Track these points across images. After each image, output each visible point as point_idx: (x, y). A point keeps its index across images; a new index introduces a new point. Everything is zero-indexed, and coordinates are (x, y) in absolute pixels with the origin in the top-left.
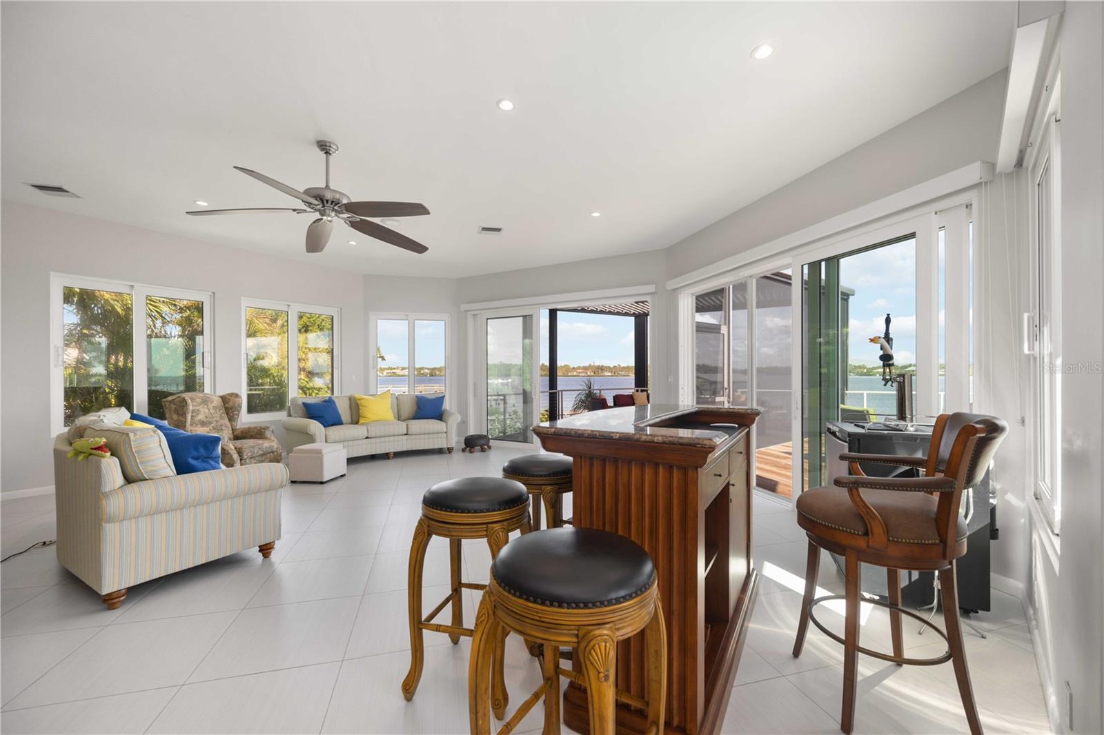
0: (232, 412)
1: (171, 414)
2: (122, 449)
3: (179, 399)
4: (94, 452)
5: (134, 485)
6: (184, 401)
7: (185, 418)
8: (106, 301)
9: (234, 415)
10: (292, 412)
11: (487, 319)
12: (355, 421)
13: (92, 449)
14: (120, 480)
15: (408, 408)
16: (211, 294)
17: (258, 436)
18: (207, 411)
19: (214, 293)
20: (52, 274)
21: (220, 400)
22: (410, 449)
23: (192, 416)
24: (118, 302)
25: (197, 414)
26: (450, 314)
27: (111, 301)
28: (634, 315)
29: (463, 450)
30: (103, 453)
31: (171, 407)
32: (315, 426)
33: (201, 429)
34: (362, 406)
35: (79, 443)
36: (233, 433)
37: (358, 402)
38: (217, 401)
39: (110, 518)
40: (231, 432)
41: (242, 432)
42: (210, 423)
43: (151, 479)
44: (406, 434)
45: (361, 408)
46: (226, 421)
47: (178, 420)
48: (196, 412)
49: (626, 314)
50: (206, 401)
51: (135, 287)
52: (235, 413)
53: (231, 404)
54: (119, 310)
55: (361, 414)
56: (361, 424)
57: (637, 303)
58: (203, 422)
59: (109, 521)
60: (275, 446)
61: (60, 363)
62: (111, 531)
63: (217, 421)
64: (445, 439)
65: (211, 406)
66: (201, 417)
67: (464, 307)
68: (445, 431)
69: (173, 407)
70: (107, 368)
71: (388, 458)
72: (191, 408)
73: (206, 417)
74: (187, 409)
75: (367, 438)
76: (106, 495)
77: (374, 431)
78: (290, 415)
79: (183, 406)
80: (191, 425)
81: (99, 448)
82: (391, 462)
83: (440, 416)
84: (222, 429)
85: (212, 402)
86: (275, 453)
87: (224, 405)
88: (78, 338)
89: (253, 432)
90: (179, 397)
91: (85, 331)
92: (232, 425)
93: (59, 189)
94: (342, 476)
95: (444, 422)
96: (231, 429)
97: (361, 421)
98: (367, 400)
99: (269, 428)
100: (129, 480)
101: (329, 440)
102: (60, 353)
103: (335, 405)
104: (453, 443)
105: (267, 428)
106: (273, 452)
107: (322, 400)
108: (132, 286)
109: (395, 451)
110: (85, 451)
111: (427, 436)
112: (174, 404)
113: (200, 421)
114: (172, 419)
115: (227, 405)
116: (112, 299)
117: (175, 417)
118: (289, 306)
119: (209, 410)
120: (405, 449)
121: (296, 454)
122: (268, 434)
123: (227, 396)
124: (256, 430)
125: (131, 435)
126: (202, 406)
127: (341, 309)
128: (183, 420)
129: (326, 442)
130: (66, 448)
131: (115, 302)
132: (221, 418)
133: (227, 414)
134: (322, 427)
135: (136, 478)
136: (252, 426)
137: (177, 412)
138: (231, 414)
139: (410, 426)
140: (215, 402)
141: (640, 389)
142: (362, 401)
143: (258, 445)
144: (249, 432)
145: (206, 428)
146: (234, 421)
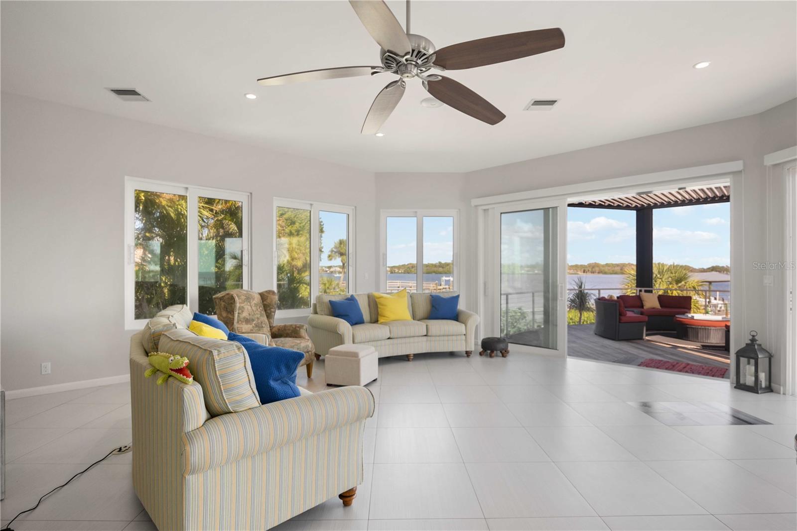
0: (270, 309)
1: (221, 312)
2: (205, 371)
3: (226, 297)
4: (173, 373)
5: (217, 420)
6: (232, 298)
7: (233, 315)
8: (164, 207)
9: (271, 312)
10: (318, 310)
11: (501, 213)
12: (373, 319)
13: (172, 370)
14: (203, 414)
15: (423, 307)
16: (249, 194)
17: (293, 334)
18: (250, 308)
19: (251, 193)
20: (126, 177)
21: (259, 297)
22: (429, 351)
23: (238, 313)
24: (172, 208)
25: (242, 311)
26: (460, 210)
27: (167, 207)
28: (636, 208)
29: (481, 354)
30: (185, 377)
31: (221, 305)
32: (343, 326)
33: (246, 326)
34: (382, 305)
35: (157, 358)
36: (271, 330)
37: (377, 300)
38: (257, 299)
39: (194, 469)
40: (269, 329)
41: (279, 330)
42: (253, 320)
43: (235, 412)
44: (425, 336)
45: (379, 306)
46: (265, 319)
47: (227, 317)
48: (242, 309)
49: (628, 208)
50: (248, 298)
51: (189, 189)
52: (273, 310)
53: (268, 301)
54: (172, 215)
55: (380, 313)
56: (381, 323)
57: (639, 194)
58: (247, 319)
59: (193, 472)
60: (310, 345)
61: (132, 261)
62: (194, 483)
63: (258, 318)
64: (464, 342)
65: (253, 303)
66: (245, 314)
67: (475, 202)
68: (465, 333)
69: (223, 304)
70: (162, 266)
71: (408, 360)
72: (238, 305)
73: (250, 314)
74: (235, 306)
75: (389, 338)
76: (190, 436)
77: (397, 331)
78: (316, 312)
79: (232, 303)
80: (238, 322)
81: (180, 371)
82: (410, 365)
83: (456, 317)
84: (262, 327)
85: (254, 300)
86: (310, 353)
87: (263, 302)
88: (143, 240)
89: (289, 330)
90: (228, 294)
91: (147, 234)
92: (270, 323)
93: (133, 93)
94: (374, 380)
95: (463, 323)
96: (269, 326)
97: (381, 320)
98: (385, 298)
99: (303, 326)
100: (212, 414)
101: (356, 341)
102: (132, 252)
103: (357, 303)
104: (471, 348)
105: (301, 327)
106: (308, 352)
107: (346, 298)
108: (187, 188)
109: (415, 353)
110: (164, 370)
111: (446, 338)
112: (223, 302)
113: (244, 318)
114: (221, 315)
115: (265, 302)
116: (167, 205)
117: (224, 314)
118: (311, 205)
119: (252, 307)
120: (424, 351)
121: (332, 356)
122: (303, 332)
123: (265, 294)
124: (291, 329)
125: (215, 353)
126: (246, 303)
127: (356, 207)
128: (231, 317)
129: (354, 342)
130: (142, 360)
131: (170, 209)
132: (261, 315)
133: (265, 311)
134: (349, 325)
135: (220, 410)
136: (288, 324)
137: (226, 309)
138: (269, 311)
139: (430, 327)
140: (256, 299)
141: (643, 289)
142: (381, 299)
143: (297, 345)
144: (285, 330)
145: (249, 326)
146: (271, 318)
